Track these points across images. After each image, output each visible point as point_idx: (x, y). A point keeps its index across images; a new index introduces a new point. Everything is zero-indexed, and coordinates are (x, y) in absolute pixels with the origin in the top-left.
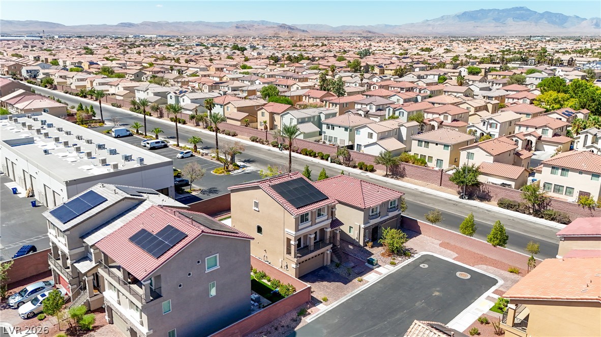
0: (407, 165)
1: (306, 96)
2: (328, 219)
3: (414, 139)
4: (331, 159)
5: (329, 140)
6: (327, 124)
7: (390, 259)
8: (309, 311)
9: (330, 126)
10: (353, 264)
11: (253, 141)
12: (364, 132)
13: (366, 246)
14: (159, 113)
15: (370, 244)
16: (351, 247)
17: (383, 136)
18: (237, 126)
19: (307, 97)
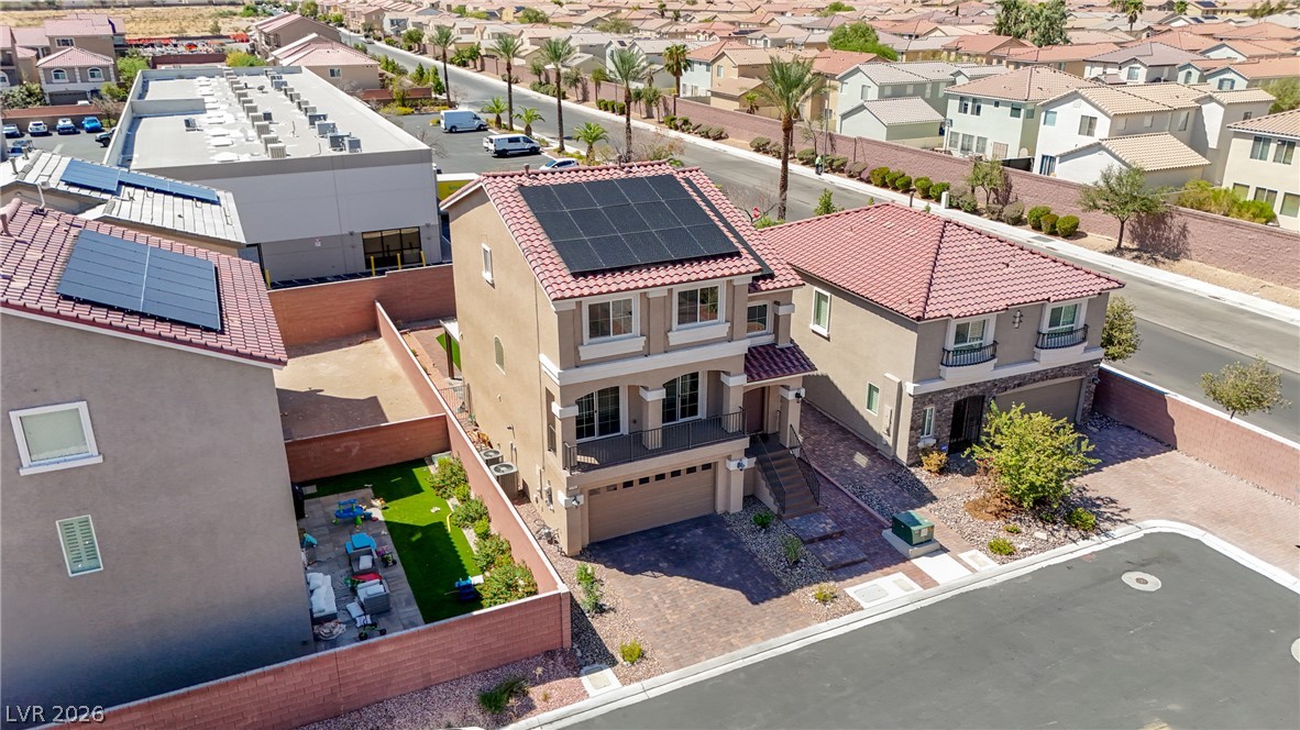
0: (1195, 217)
1: (949, 51)
2: (730, 339)
3: (1238, 135)
4: (950, 197)
5: (962, 149)
6: (962, 99)
7: (996, 530)
8: (536, 693)
9: (970, 104)
10: (827, 526)
11: (757, 150)
12: (1069, 115)
13: (920, 464)
14: (580, 90)
15: (936, 459)
16: (861, 460)
17: (1130, 125)
18: (729, 112)
19: (953, 53)
